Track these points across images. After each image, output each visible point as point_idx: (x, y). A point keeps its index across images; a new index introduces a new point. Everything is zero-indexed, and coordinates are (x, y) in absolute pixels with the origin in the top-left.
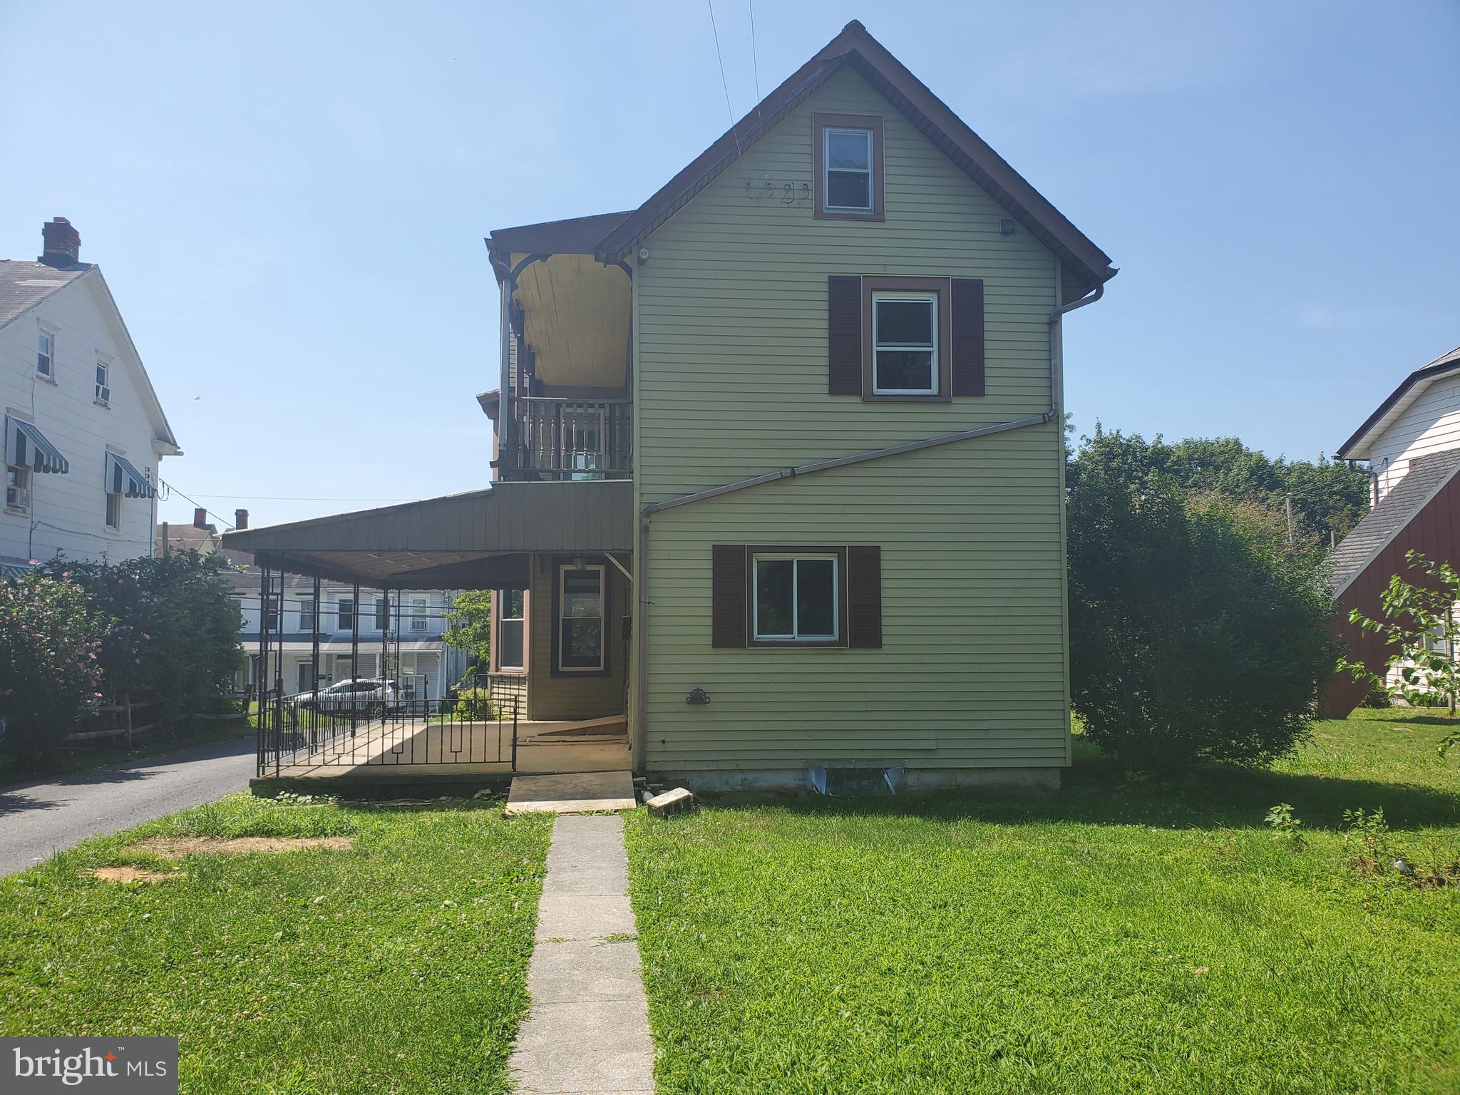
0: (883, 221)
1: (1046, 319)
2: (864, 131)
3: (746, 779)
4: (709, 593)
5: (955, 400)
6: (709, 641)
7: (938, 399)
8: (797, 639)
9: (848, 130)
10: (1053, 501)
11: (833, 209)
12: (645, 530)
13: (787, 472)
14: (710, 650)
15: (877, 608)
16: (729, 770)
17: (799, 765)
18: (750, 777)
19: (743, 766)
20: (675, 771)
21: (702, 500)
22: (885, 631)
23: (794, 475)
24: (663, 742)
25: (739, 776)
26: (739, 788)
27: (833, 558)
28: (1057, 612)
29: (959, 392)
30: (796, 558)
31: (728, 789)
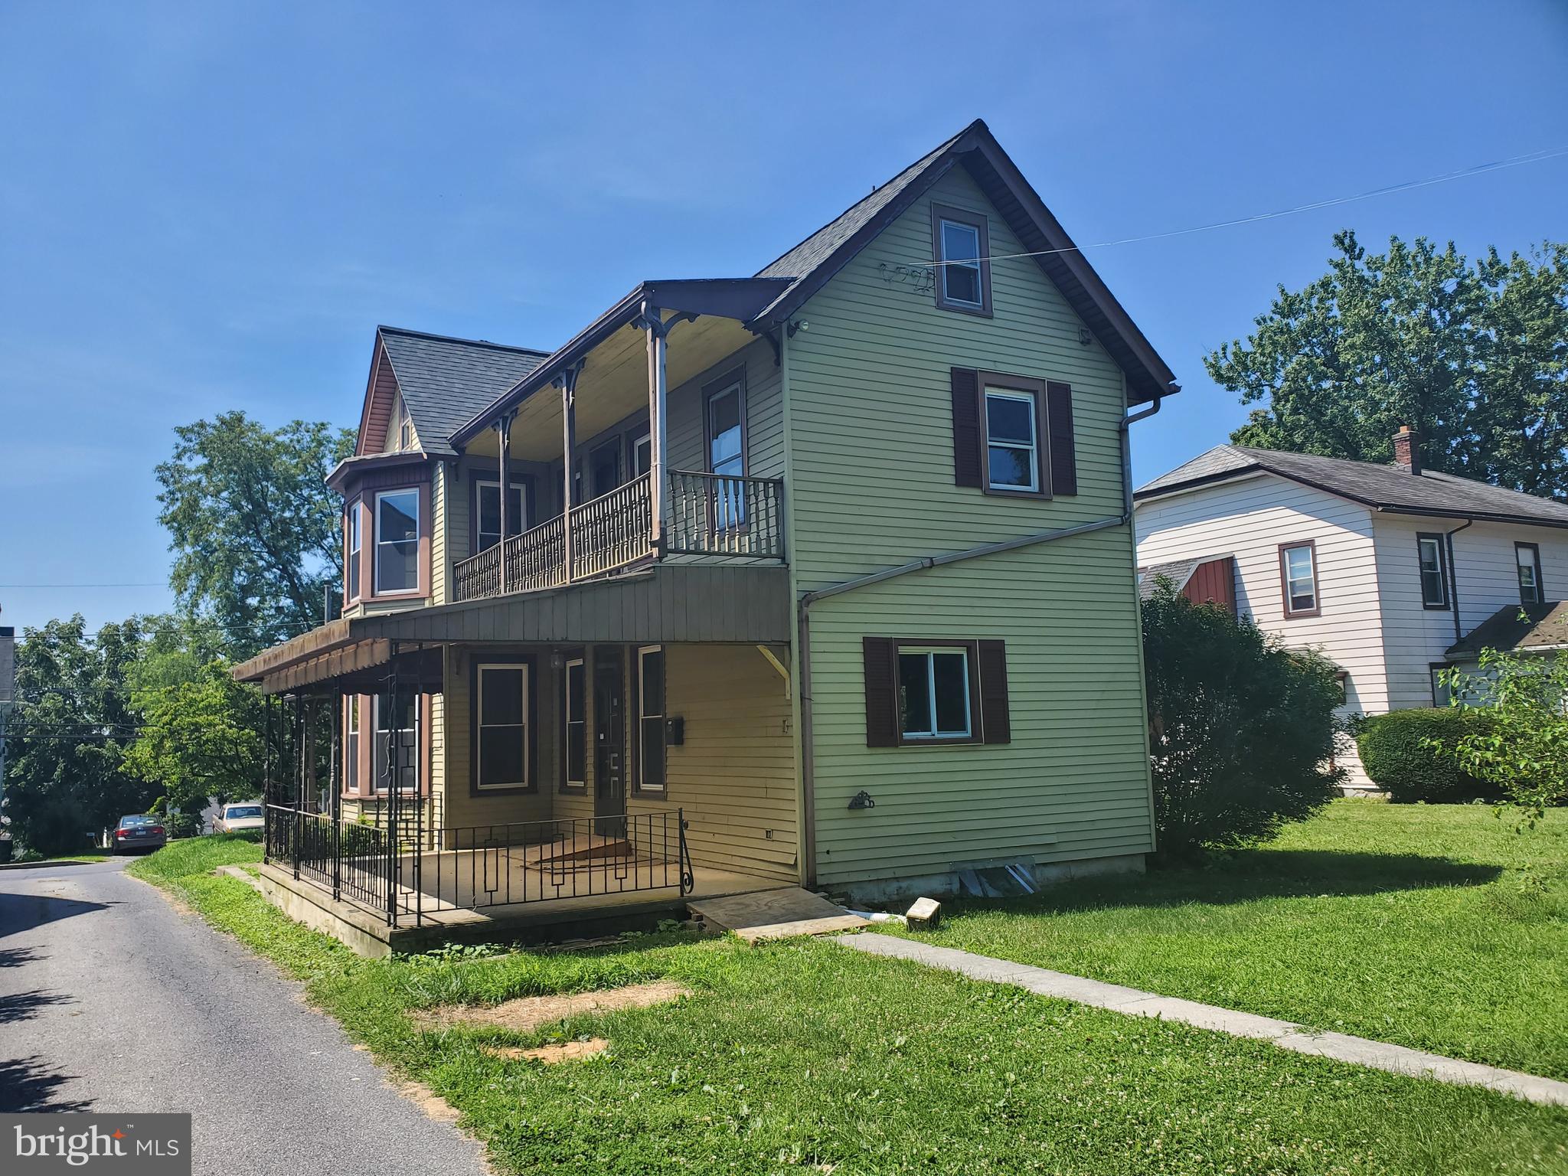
0: (991, 318)
1: (1115, 427)
2: (972, 228)
3: (901, 888)
4: (862, 688)
5: (1056, 499)
6: (864, 740)
7: (1041, 496)
8: (938, 736)
9: (960, 225)
10: (1130, 599)
11: (950, 301)
12: (804, 621)
13: (927, 563)
14: (865, 750)
15: (1005, 702)
16: (886, 880)
17: (946, 868)
18: (904, 884)
19: (899, 873)
20: (838, 884)
21: (854, 589)
22: (1013, 725)
23: (932, 565)
24: (828, 852)
25: (895, 885)
26: (895, 897)
27: (963, 651)
28: (1137, 704)
29: (1058, 492)
30: (934, 650)
31: (885, 900)
